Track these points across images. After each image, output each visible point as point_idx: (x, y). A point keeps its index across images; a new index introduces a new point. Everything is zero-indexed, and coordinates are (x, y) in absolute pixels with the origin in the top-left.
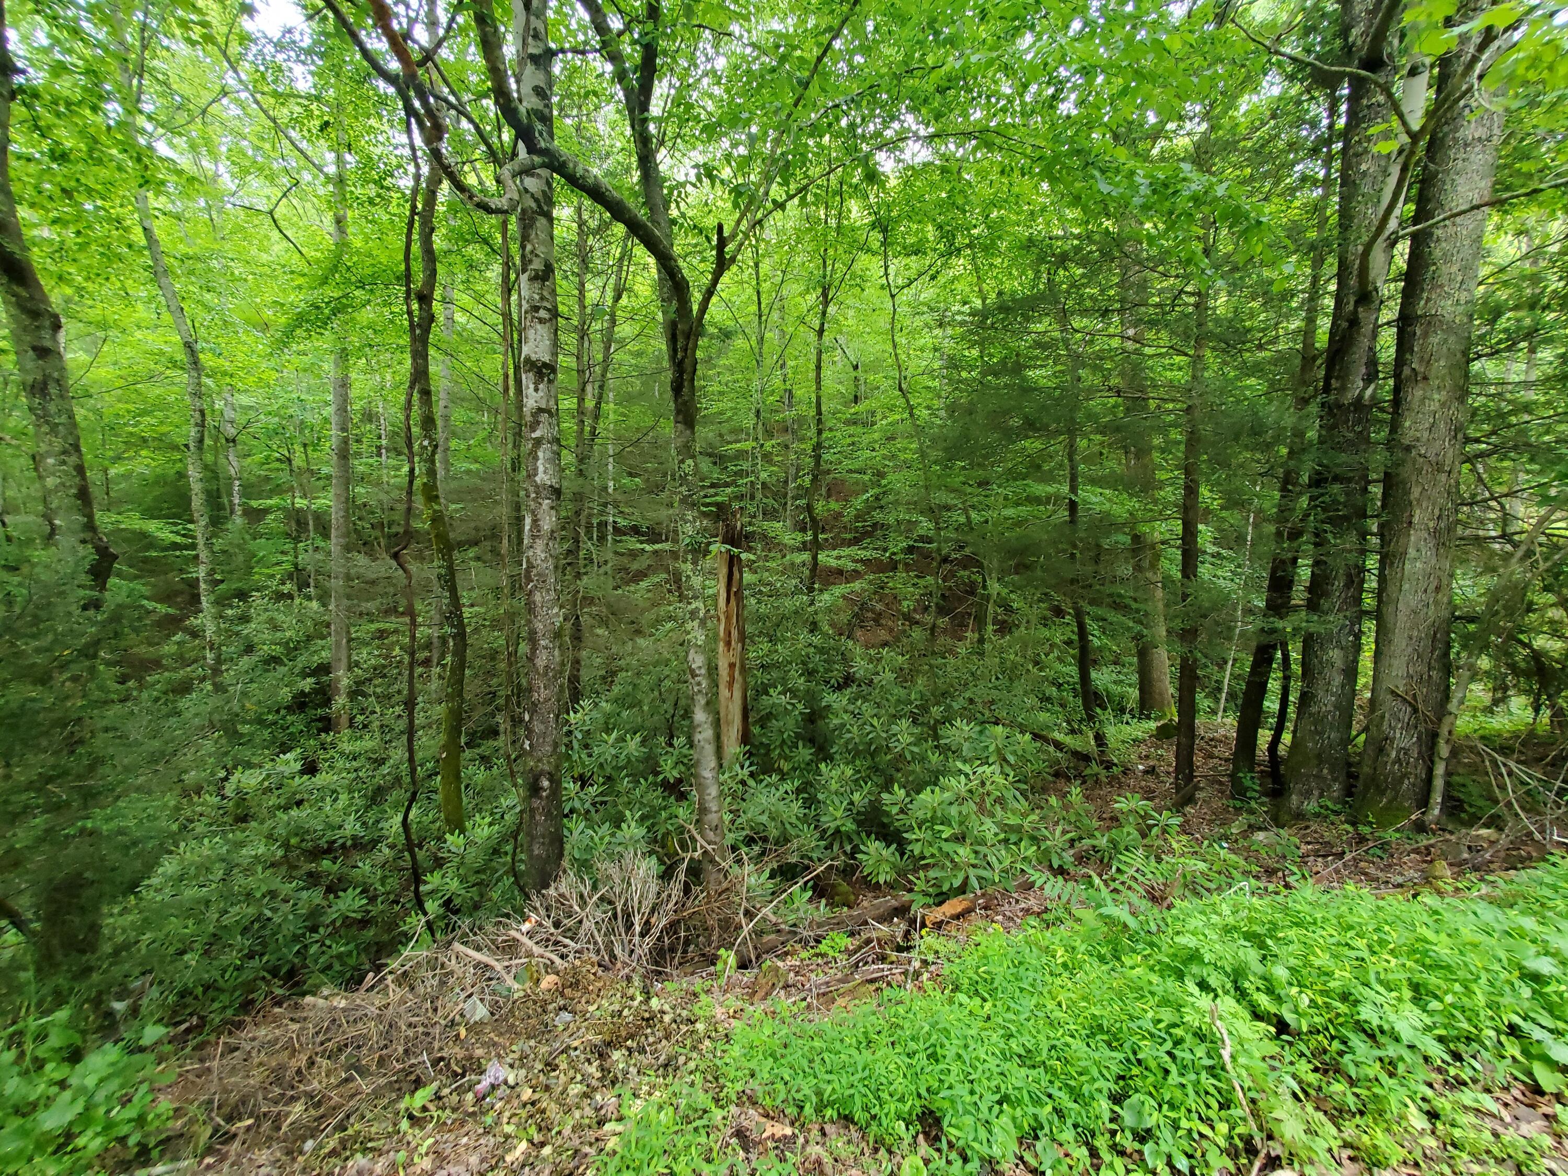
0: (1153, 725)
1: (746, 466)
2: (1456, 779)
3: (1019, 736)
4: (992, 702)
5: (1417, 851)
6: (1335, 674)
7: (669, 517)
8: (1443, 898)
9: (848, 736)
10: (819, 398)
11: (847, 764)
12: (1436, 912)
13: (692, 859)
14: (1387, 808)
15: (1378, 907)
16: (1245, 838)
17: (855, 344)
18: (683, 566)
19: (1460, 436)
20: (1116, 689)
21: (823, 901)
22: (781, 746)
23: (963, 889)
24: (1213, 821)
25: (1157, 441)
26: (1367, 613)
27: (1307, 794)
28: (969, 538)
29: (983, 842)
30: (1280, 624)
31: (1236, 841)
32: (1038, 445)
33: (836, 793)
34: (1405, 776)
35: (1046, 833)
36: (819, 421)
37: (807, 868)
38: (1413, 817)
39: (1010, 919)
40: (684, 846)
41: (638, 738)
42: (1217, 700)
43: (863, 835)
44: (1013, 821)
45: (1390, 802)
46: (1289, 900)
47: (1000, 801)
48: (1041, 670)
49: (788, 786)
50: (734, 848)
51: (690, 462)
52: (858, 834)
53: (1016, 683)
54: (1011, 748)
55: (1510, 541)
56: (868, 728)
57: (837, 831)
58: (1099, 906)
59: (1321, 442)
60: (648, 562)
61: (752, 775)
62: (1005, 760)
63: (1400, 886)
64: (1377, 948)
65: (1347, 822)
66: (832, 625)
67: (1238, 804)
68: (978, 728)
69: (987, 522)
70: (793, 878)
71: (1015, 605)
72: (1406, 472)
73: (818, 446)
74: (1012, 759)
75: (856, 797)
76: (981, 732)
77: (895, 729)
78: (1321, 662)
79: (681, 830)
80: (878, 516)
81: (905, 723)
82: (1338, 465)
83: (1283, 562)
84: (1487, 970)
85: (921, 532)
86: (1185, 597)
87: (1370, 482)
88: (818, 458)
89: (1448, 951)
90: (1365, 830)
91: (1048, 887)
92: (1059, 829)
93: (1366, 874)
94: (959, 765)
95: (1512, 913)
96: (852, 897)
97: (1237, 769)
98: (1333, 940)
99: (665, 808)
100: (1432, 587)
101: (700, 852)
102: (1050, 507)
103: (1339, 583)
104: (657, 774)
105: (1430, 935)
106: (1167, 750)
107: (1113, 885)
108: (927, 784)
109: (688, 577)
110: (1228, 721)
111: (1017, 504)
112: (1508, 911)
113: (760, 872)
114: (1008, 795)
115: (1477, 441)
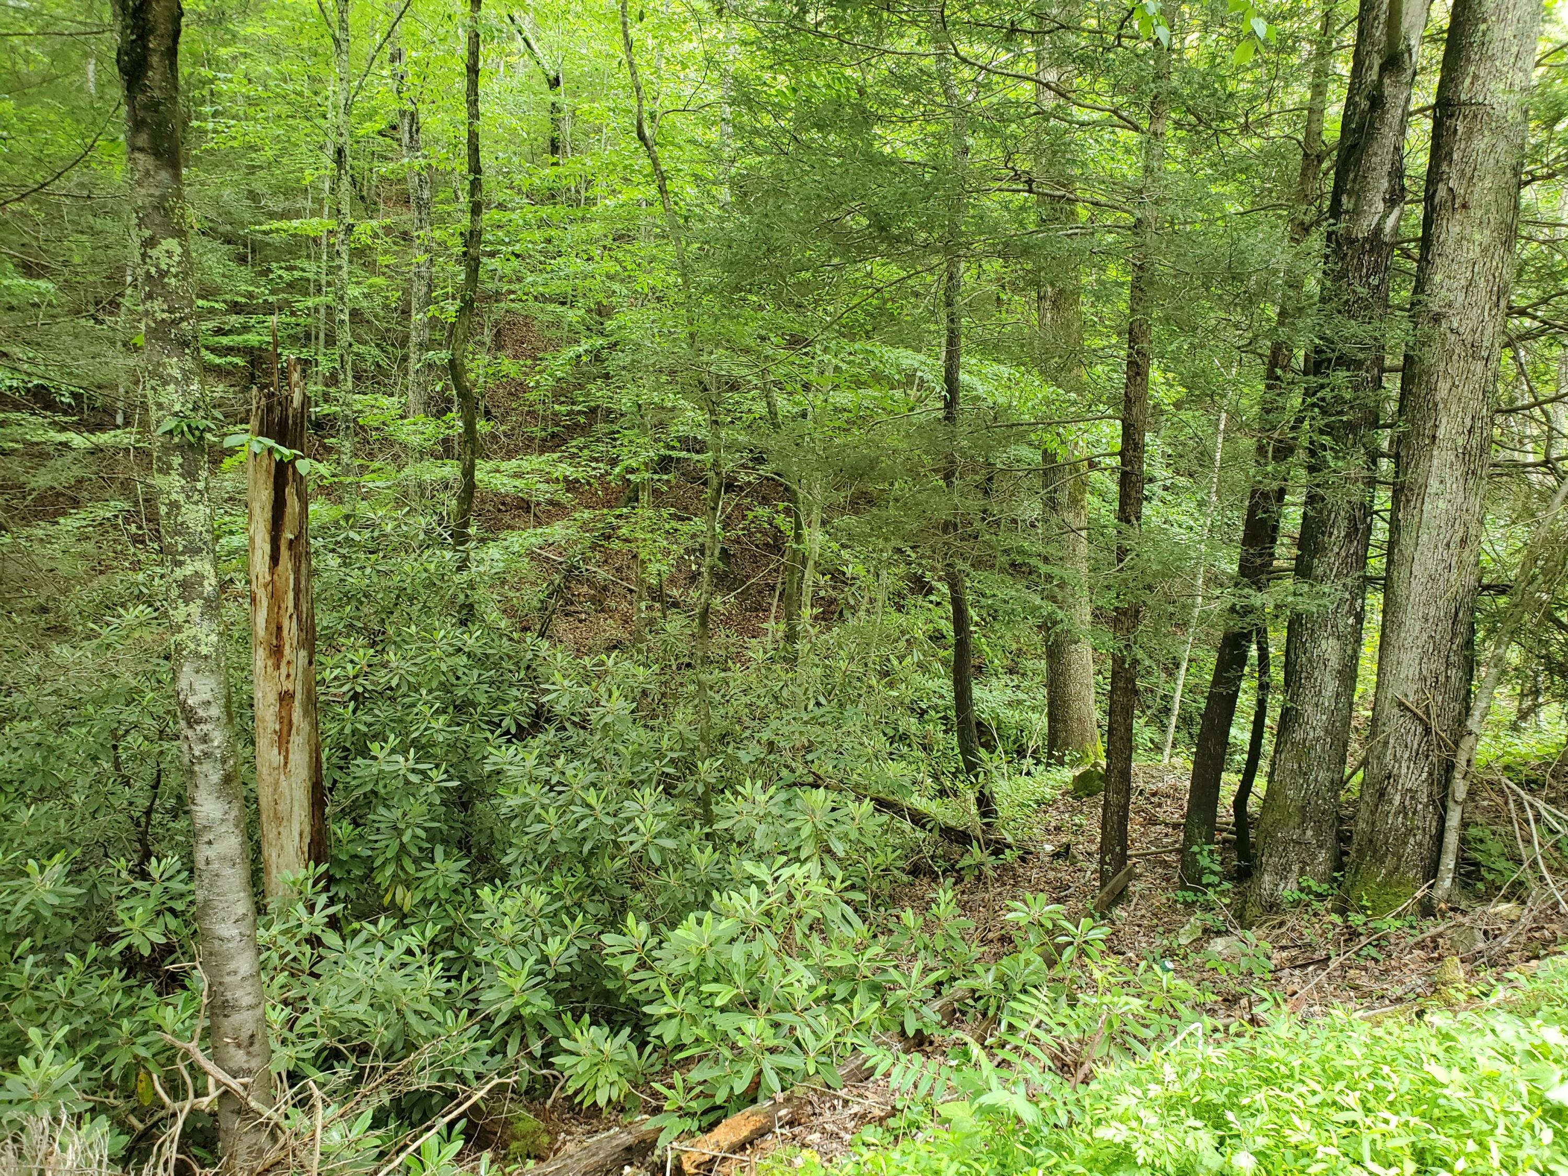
0: (1068, 774)
1: (310, 269)
2: (1473, 831)
3: (852, 806)
4: (809, 749)
5: (1421, 945)
6: (1327, 678)
7: (132, 372)
8: (1455, 1013)
9: (538, 828)
10: (473, 137)
11: (535, 884)
12: (1447, 1036)
13: (193, 1112)
14: (1385, 884)
15: (1374, 1037)
16: (1197, 951)
17: (550, 35)
18: (159, 481)
19: (1503, 303)
20: (1012, 716)
21: (487, 1156)
22: (398, 858)
23: (751, 1097)
24: (1153, 928)
25: (1088, 279)
26: (1371, 580)
27: (1283, 873)
28: (772, 443)
29: (788, 1005)
30: (1257, 599)
31: (1185, 957)
32: (895, 272)
33: (512, 944)
34: (1410, 832)
35: (895, 975)
36: (476, 185)
37: (452, 1095)
38: (1419, 894)
39: (834, 1136)
40: (176, 1089)
41: (57, 866)
42: (1163, 729)
43: (568, 1018)
44: (843, 959)
45: (1390, 874)
46: (1257, 1044)
47: (818, 927)
48: (891, 685)
49: (412, 939)
50: (293, 1077)
51: (171, 244)
52: (558, 1017)
53: (850, 709)
54: (838, 829)
55: (1554, 471)
56: (579, 810)
57: (516, 1017)
58: (979, 1093)
59: (1323, 300)
60: (77, 471)
61: (333, 923)
62: (829, 851)
63: (1400, 1000)
64: (1372, 1104)
65: (1334, 910)
66: (509, 611)
67: (1190, 896)
68: (783, 796)
69: (804, 415)
70: (425, 1117)
71: (849, 571)
72: (1431, 356)
73: (472, 237)
74: (839, 848)
75: (553, 947)
76: (788, 802)
77: (631, 808)
78: (1310, 661)
79: (168, 1054)
80: (598, 392)
81: (649, 795)
82: (1346, 340)
83: (1265, 496)
84: (1506, 1113)
85: (683, 430)
86: (1122, 553)
87: (1383, 370)
88: (472, 264)
89: (1462, 1094)
90: (1356, 919)
91: (896, 1072)
92: (918, 965)
93: (1356, 988)
94: (749, 867)
95: (1534, 1023)
96: (545, 1139)
97: (1190, 840)
98: (1317, 1099)
99: (131, 1011)
100: (1457, 538)
101: (214, 1093)
102: (913, 392)
103: (1339, 533)
104: (110, 940)
105: (1437, 1071)
106: (1089, 816)
107: (1002, 1054)
108: (688, 907)
109: (174, 506)
110: (1178, 761)
111: (858, 383)
112: (1530, 1021)
113: (349, 1118)
114: (833, 914)
115: (1523, 313)
